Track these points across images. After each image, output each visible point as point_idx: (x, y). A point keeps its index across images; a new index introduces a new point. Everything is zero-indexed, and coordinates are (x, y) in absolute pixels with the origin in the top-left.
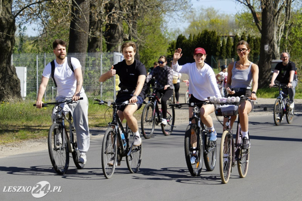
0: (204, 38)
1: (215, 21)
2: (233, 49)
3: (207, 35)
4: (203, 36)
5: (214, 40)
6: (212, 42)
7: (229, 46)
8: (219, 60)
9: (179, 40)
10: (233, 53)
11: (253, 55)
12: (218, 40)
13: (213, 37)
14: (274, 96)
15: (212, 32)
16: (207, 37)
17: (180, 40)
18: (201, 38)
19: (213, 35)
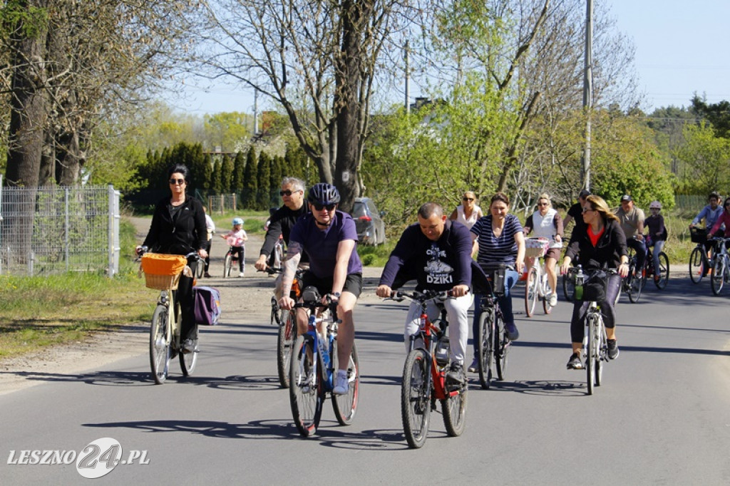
0: (180, 158)
1: (169, 126)
2: (233, 177)
3: (186, 152)
4: (177, 153)
5: (199, 161)
7: (227, 172)
8: (211, 197)
10: (233, 183)
12: (206, 161)
13: (197, 156)
15: (196, 146)
16: (185, 155)
18: (172, 156)
19: (198, 152)
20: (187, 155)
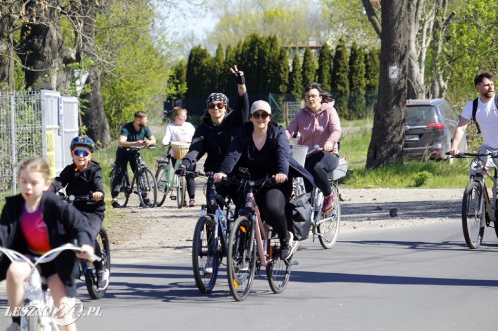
0: (251, 54)
1: (276, 13)
2: (317, 77)
3: (258, 46)
4: (248, 48)
5: (274, 58)
6: (269, 61)
7: (309, 71)
8: (287, 103)
9: (193, 59)
11: (364, 89)
12: (281, 58)
14: (413, 183)
15: (269, 38)
16: (257, 51)
17: (196, 58)
18: (243, 52)
19: (272, 46)
20: (260, 50)
